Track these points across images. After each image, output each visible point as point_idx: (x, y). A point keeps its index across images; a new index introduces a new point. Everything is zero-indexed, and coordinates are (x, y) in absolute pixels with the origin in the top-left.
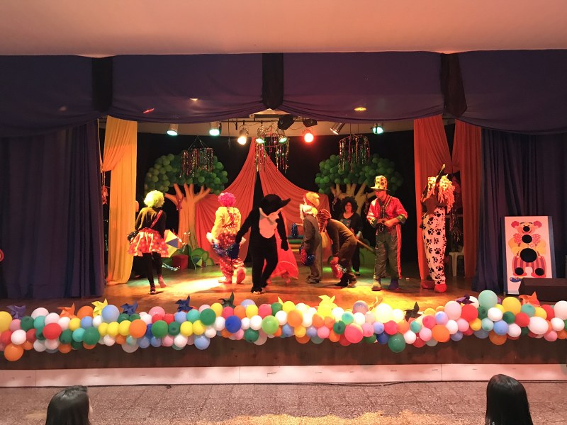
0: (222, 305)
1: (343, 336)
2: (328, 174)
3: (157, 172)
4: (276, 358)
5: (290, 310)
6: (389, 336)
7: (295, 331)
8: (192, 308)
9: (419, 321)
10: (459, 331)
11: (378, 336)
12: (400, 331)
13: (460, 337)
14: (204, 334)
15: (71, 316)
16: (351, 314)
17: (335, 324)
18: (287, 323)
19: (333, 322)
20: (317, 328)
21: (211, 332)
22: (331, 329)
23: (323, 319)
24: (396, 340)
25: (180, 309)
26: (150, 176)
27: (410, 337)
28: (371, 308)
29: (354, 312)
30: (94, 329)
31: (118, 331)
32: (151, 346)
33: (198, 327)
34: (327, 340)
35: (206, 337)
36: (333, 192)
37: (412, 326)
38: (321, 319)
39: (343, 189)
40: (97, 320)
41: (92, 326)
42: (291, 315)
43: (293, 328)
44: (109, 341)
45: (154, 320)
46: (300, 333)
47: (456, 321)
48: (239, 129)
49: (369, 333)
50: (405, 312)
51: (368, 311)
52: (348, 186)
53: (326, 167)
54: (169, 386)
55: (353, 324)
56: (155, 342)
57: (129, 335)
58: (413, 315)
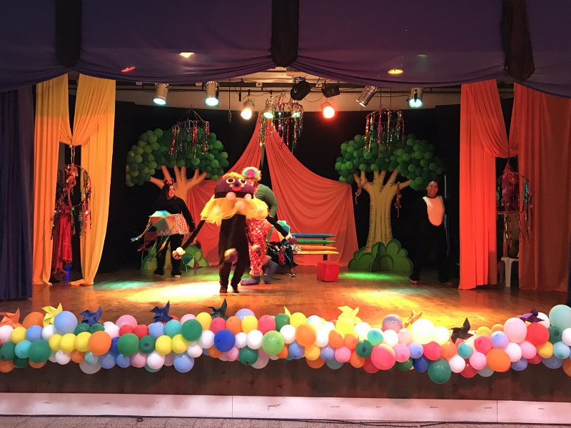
0: (211, 315)
1: (368, 360)
2: (351, 158)
3: (141, 151)
4: (280, 387)
5: (299, 325)
6: (430, 362)
7: (306, 352)
8: (172, 318)
9: (469, 343)
10: (522, 358)
11: (414, 361)
12: (444, 356)
13: (524, 366)
14: (186, 353)
15: (14, 325)
16: (381, 332)
17: (359, 344)
18: (296, 341)
19: (356, 341)
20: (335, 349)
21: (196, 351)
22: (353, 351)
23: (343, 337)
24: (439, 367)
25: (157, 319)
26: (133, 155)
27: (457, 364)
28: (407, 325)
29: (384, 329)
30: (44, 342)
31: (75, 345)
32: (116, 365)
33: (179, 343)
34: (347, 365)
35: (190, 357)
36: (357, 180)
37: (461, 349)
38: (340, 336)
39: (370, 178)
40: (48, 330)
41: (42, 338)
42: (301, 330)
43: (302, 348)
44: (62, 359)
45: (122, 332)
46: (313, 354)
47: (519, 344)
48: (243, 100)
49: (403, 357)
50: (452, 331)
51: (402, 328)
52: (376, 174)
53: (349, 149)
54: (140, 419)
55: (382, 345)
56: (123, 362)
57: (89, 352)
58: (461, 334)
